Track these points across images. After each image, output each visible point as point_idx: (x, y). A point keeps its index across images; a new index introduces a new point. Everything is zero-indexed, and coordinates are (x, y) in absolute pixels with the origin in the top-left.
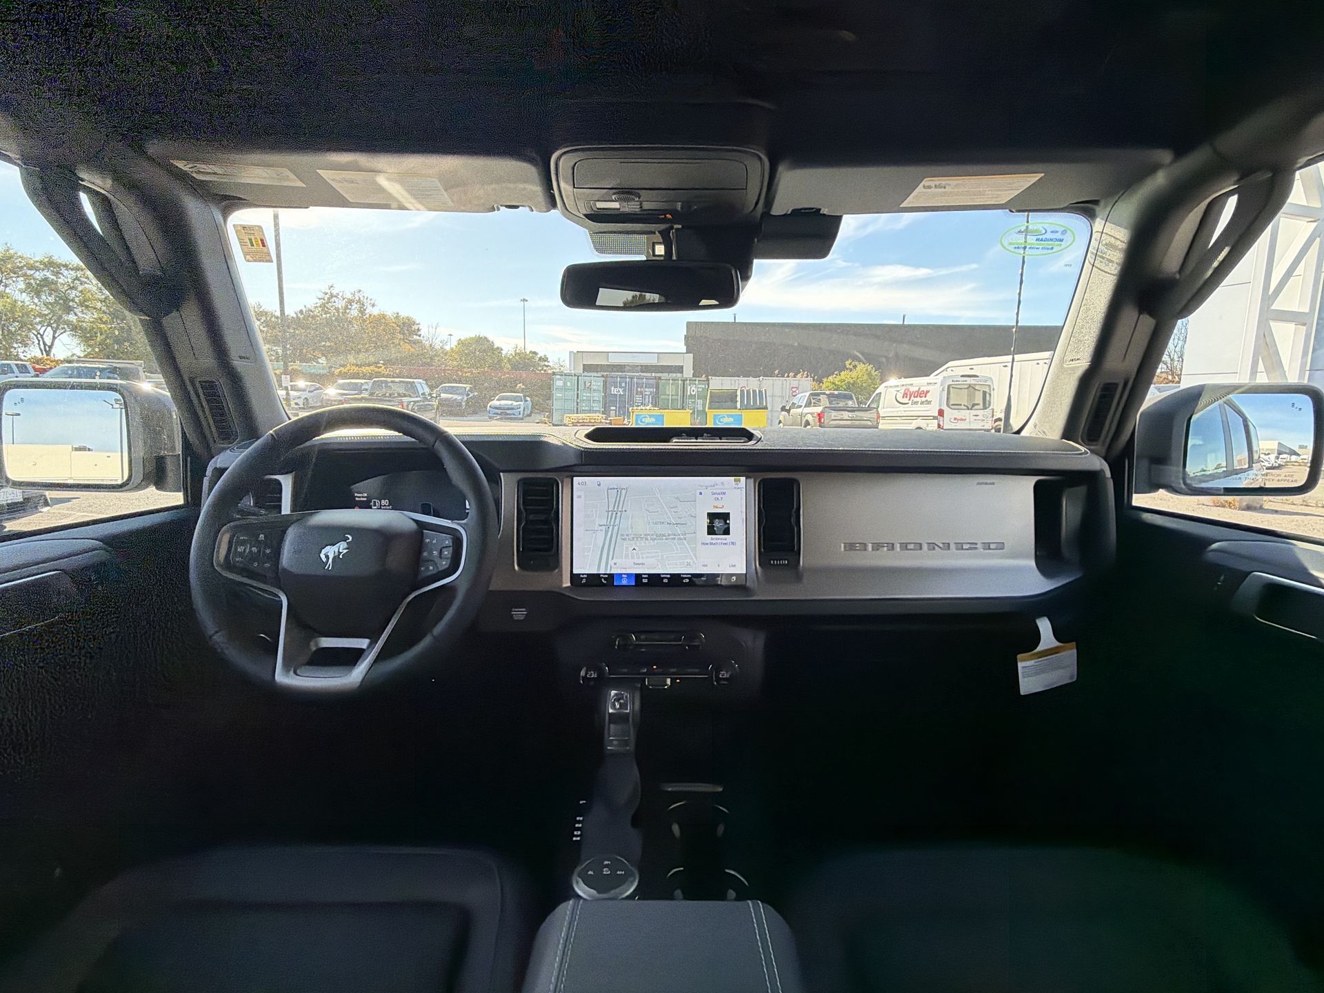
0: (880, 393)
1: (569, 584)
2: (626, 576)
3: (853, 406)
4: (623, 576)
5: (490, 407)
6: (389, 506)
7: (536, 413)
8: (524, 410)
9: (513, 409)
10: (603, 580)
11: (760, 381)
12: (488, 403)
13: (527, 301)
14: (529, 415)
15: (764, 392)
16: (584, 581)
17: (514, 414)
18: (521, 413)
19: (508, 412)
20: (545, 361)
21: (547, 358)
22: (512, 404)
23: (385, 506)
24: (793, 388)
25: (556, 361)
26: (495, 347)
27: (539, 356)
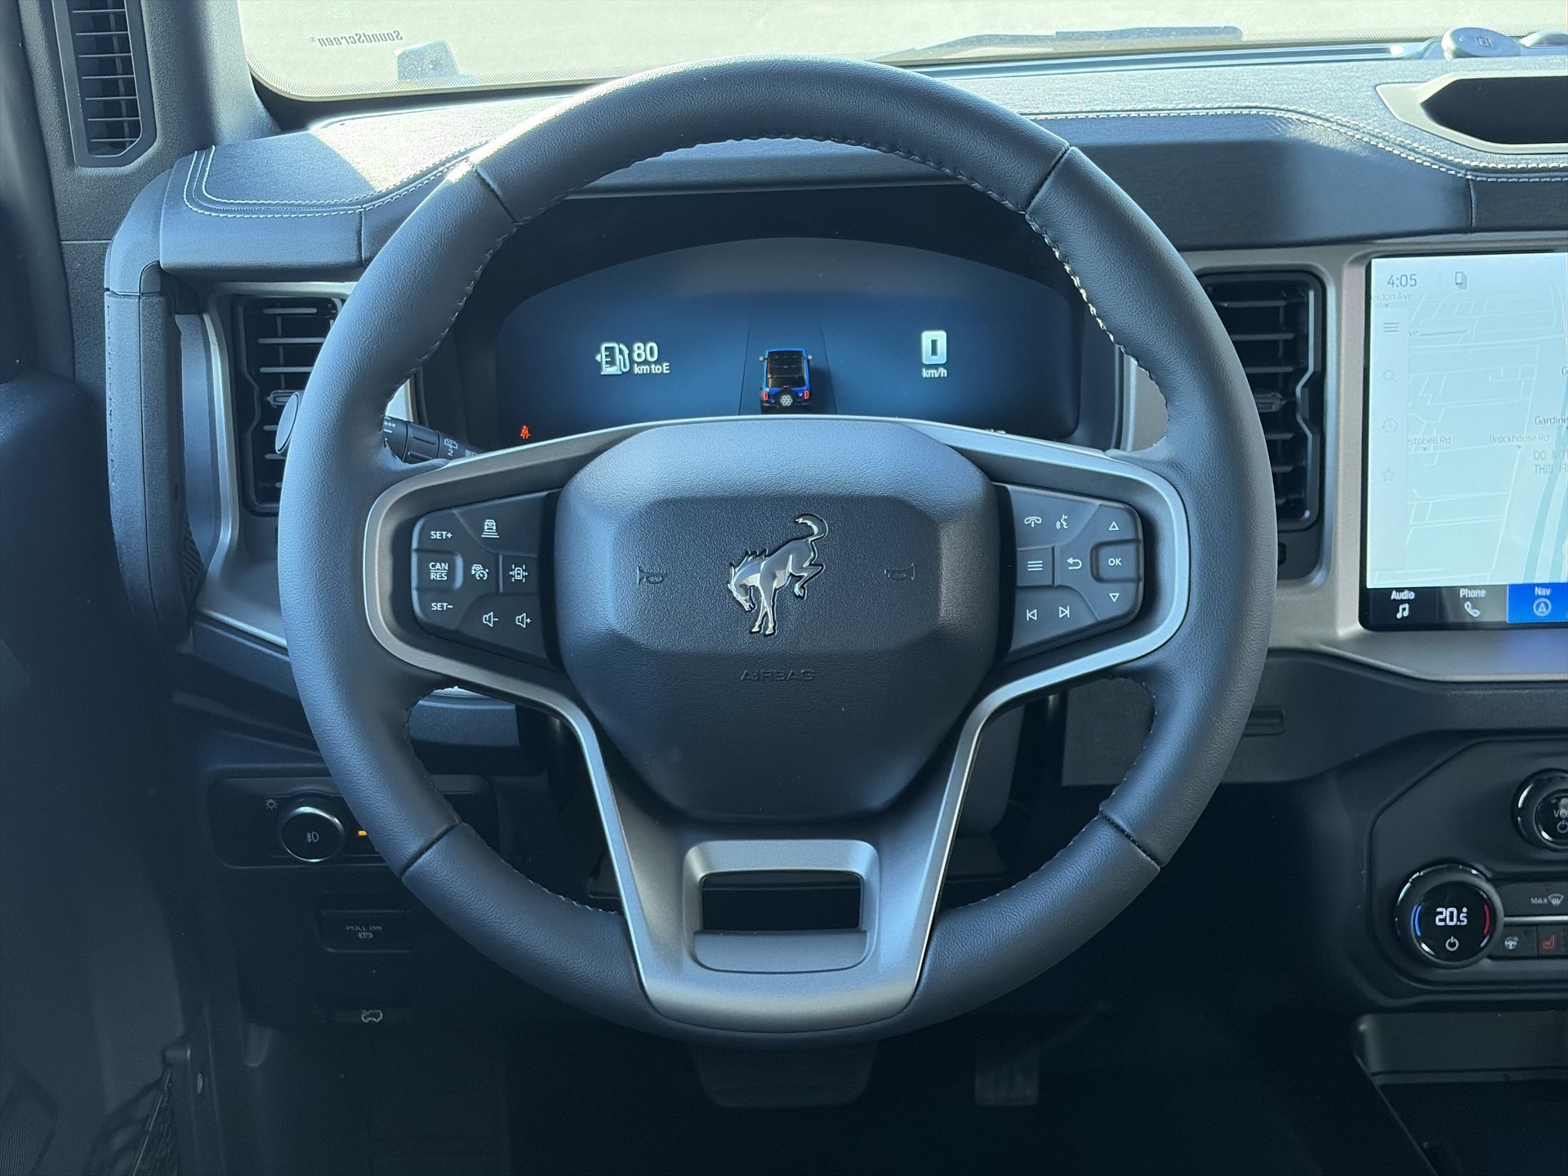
1: (1357, 627)
2: (1548, 592)
4: (1538, 591)
6: (658, 362)
10: (1468, 606)
16: (1403, 612)
23: (646, 362)
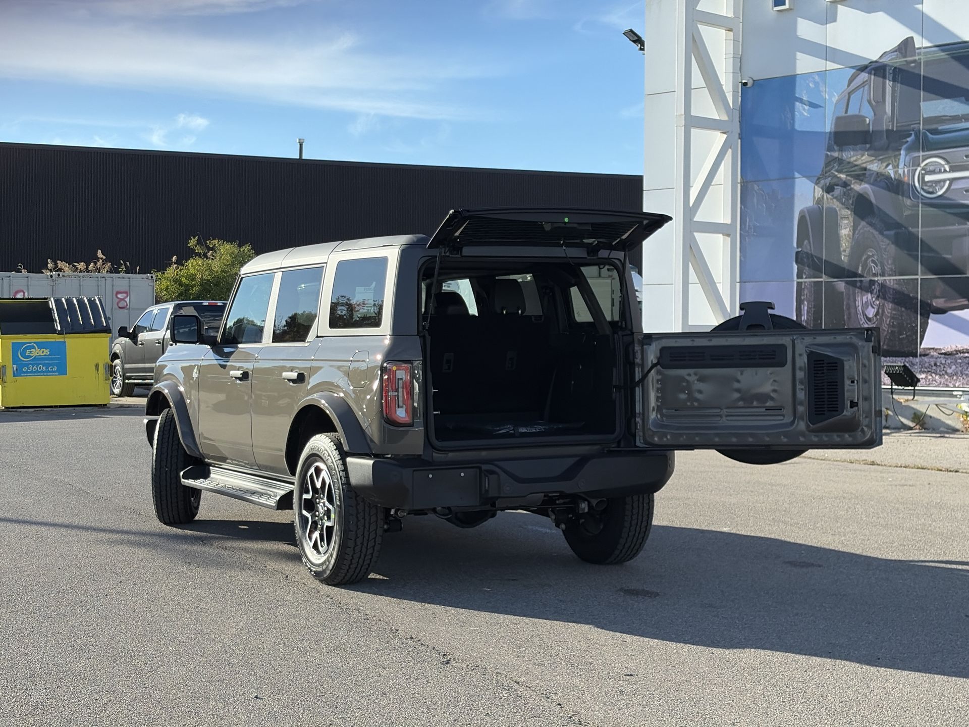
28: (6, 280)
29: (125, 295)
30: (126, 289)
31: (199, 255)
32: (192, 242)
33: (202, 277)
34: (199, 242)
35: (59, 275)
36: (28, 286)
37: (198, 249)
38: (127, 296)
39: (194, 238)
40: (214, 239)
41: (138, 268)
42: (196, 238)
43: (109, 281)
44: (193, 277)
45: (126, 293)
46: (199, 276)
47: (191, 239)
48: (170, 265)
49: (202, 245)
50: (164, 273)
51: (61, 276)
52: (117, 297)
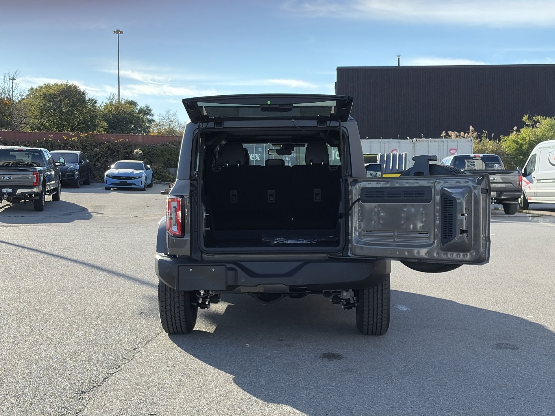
0: (536, 155)
3: (500, 169)
5: (107, 175)
7: (156, 183)
8: (146, 180)
9: (134, 178)
11: (414, 144)
12: (104, 173)
13: (122, 32)
14: (150, 186)
15: (404, 156)
17: (135, 184)
18: (143, 182)
19: (129, 181)
20: (148, 114)
21: (150, 110)
22: (132, 172)
24: (451, 150)
25: (164, 114)
26: (87, 99)
27: (138, 107)
28: (387, 144)
29: (455, 151)
30: (456, 148)
31: (528, 126)
32: (525, 118)
33: (530, 139)
34: (529, 118)
35: (417, 140)
36: (399, 147)
37: (528, 122)
38: (456, 151)
39: (526, 115)
40: (538, 116)
41: (493, 134)
42: (528, 115)
43: (445, 143)
44: (524, 139)
45: (456, 149)
46: (528, 138)
47: (524, 116)
48: (512, 132)
49: (531, 119)
50: (508, 137)
51: (418, 141)
52: (450, 152)
